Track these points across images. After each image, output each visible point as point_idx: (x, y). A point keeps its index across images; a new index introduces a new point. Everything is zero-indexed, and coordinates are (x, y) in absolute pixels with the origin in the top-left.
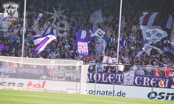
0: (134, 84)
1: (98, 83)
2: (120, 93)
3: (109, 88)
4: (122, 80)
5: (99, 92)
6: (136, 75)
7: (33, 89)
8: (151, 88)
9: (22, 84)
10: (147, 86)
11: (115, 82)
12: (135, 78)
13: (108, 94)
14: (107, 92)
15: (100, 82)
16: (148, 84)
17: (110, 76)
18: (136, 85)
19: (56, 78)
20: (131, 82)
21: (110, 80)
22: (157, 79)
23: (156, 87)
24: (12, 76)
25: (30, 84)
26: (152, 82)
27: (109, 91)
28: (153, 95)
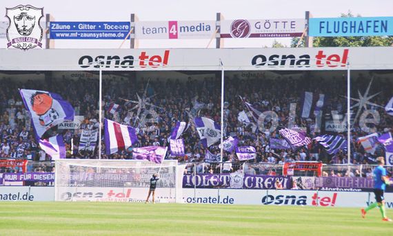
0: (244, 187)
1: (197, 187)
2: (227, 199)
3: (213, 193)
4: (228, 183)
5: (200, 200)
6: (246, 175)
7: (116, 199)
8: (266, 190)
9: (101, 194)
10: (260, 189)
11: (220, 185)
12: (244, 179)
13: (211, 201)
14: (210, 198)
15: (200, 187)
16: (262, 186)
17: (212, 177)
18: (247, 188)
20: (240, 183)
21: (212, 183)
22: (273, 179)
23: (272, 189)
24: (87, 184)
25: (111, 194)
26: (266, 183)
27: (212, 197)
28: (269, 199)
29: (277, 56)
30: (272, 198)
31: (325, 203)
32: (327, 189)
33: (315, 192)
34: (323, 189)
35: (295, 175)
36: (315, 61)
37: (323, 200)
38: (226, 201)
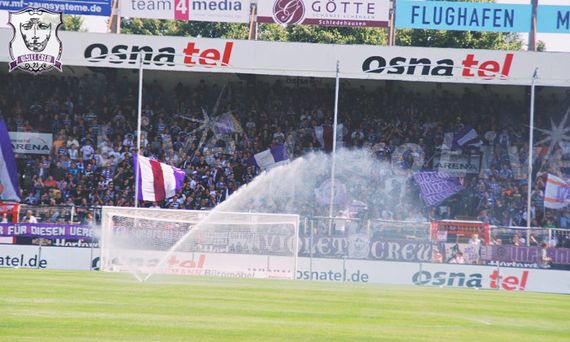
0: (371, 257)
2: (358, 275)
4: (345, 250)
5: (315, 275)
6: (373, 240)
7: (183, 270)
8: (418, 264)
9: (156, 261)
10: (395, 260)
11: (332, 253)
12: (371, 246)
13: (333, 277)
14: (330, 273)
16: (397, 257)
18: (374, 259)
19: (211, 247)
20: (365, 251)
21: (321, 251)
22: (414, 246)
23: (413, 261)
26: (404, 252)
27: (334, 272)
28: (423, 277)
29: (404, 60)
30: (428, 275)
31: (509, 285)
32: (497, 263)
33: (495, 268)
34: (492, 263)
35: (448, 241)
36: (461, 71)
37: (506, 280)
38: (355, 277)
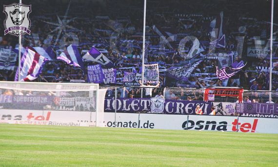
0: (165, 112)
1: (118, 112)
2: (148, 124)
3: (133, 117)
4: (149, 108)
5: (120, 124)
6: (167, 101)
7: (35, 122)
8: (187, 116)
9: (20, 116)
10: (181, 114)
11: (140, 110)
12: (165, 104)
13: (131, 125)
14: (130, 123)
15: (120, 111)
16: (182, 111)
17: (133, 102)
18: (167, 113)
19: (64, 107)
20: (161, 108)
21: (133, 108)
22: (193, 104)
23: (192, 114)
25: (30, 116)
26: (187, 108)
27: (133, 122)
28: (189, 125)
30: (193, 123)
31: (245, 129)
32: (247, 115)
33: (236, 118)
34: (244, 115)
35: (215, 101)
37: (243, 126)
38: (146, 125)
